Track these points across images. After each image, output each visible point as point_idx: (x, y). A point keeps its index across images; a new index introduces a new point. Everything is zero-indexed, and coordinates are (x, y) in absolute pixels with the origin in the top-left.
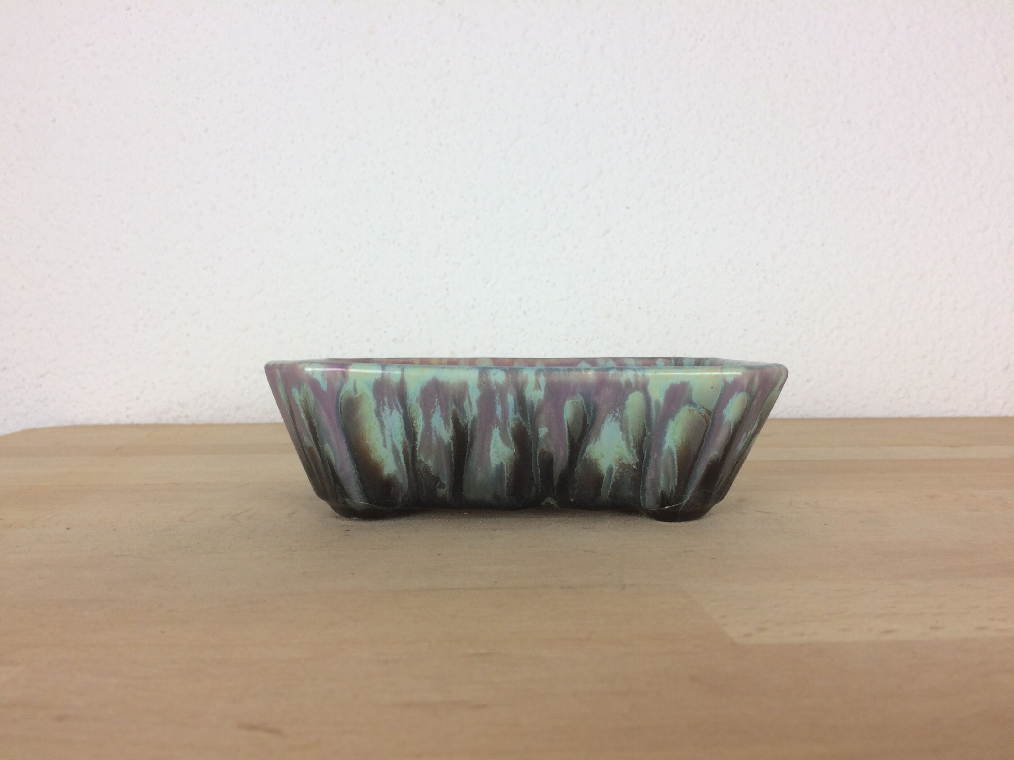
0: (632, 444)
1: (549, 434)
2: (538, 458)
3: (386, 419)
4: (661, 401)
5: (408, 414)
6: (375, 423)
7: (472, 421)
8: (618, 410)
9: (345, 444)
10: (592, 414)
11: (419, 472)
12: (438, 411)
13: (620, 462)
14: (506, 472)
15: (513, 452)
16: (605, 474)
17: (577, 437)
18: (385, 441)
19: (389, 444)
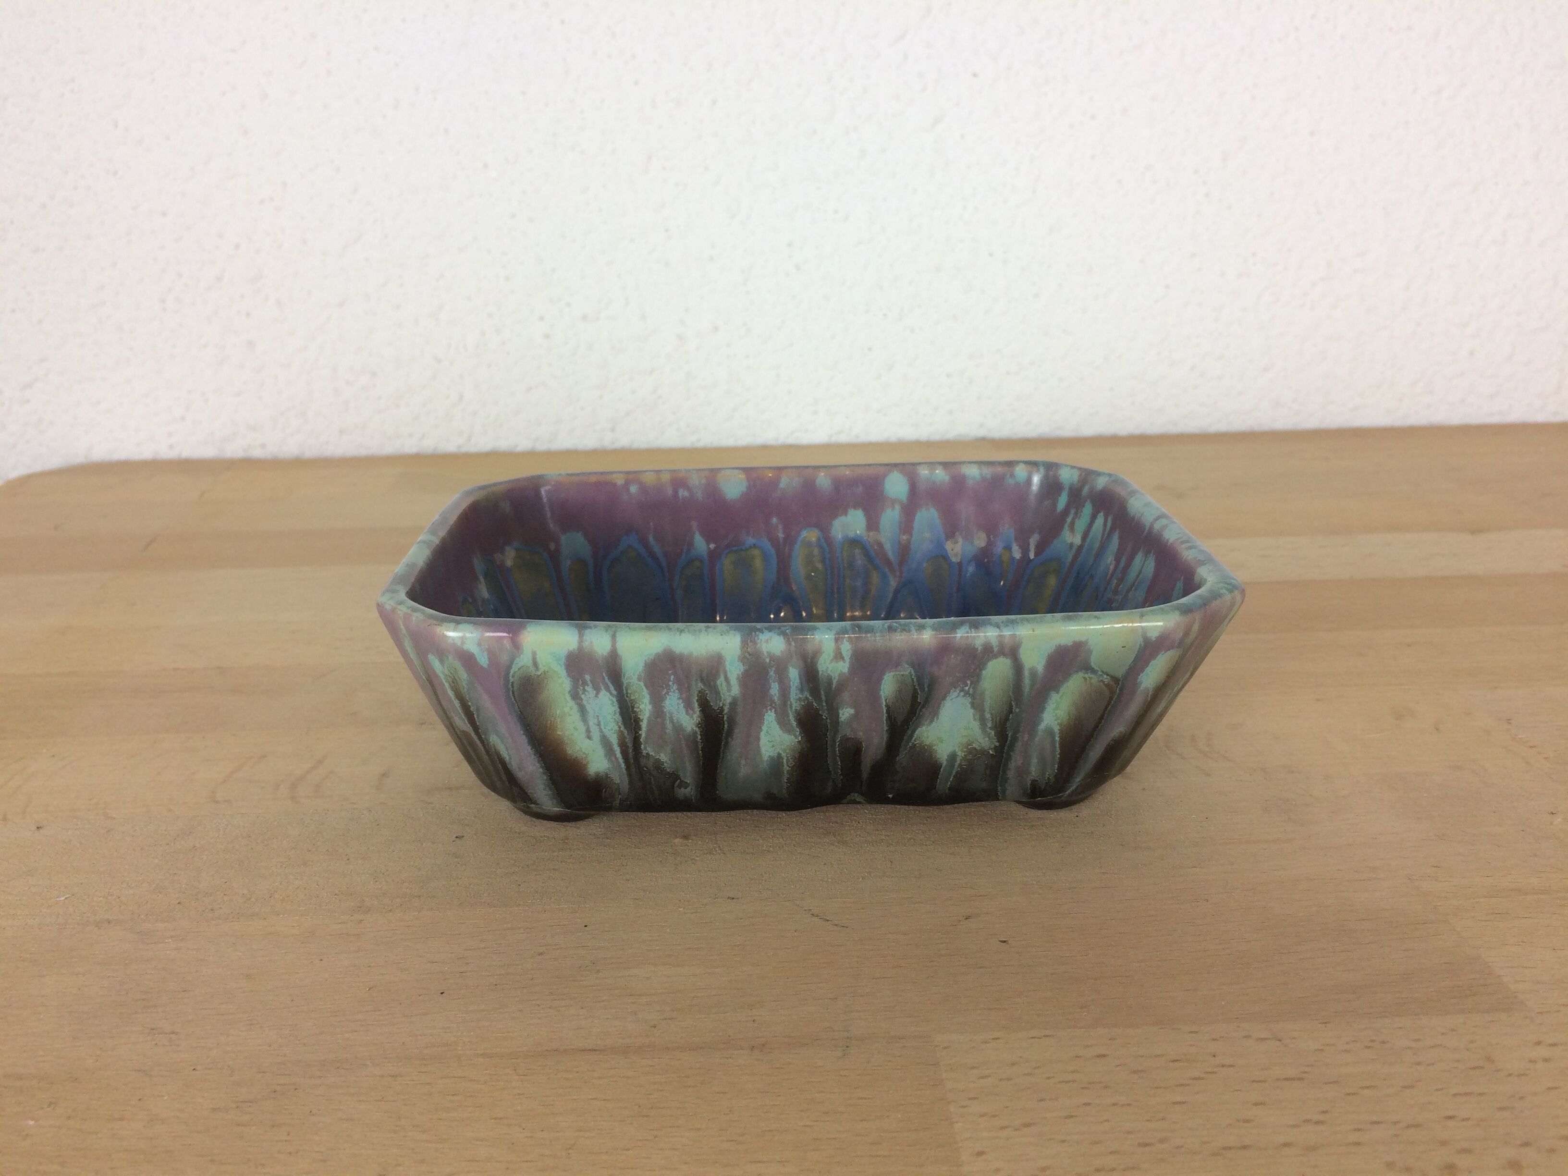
0: (989, 725)
1: (856, 717)
2: (837, 746)
3: (589, 703)
4: (1040, 668)
5: (625, 696)
6: (571, 708)
7: (730, 704)
8: (969, 682)
9: (524, 737)
10: (926, 689)
11: (645, 769)
12: (674, 692)
13: (969, 747)
14: (785, 766)
15: (797, 740)
16: (945, 763)
17: (900, 719)
18: (588, 731)
19: (596, 735)
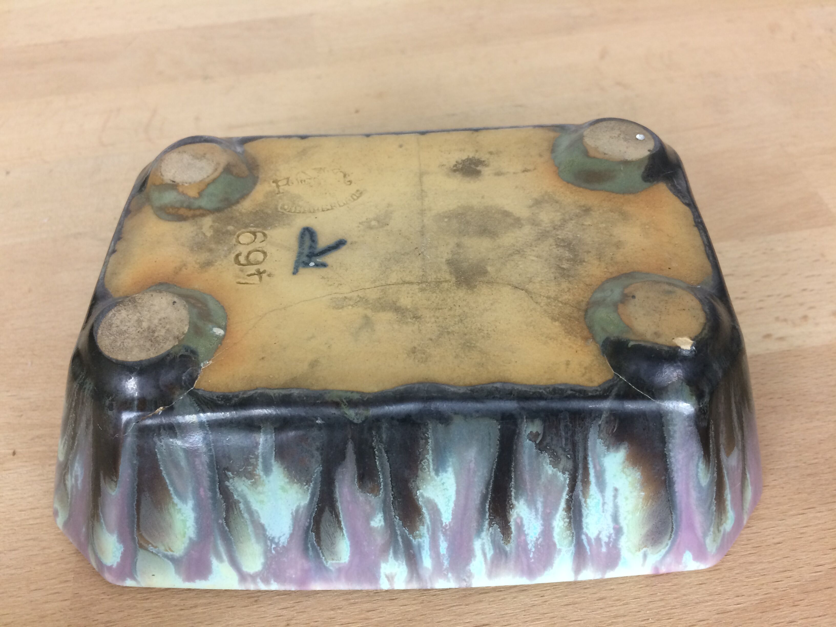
0: (242, 506)
1: (368, 518)
2: (382, 484)
3: (608, 525)
4: (215, 562)
5: (574, 533)
6: (625, 518)
7: (482, 531)
8: (273, 552)
9: (676, 490)
10: (309, 546)
11: (569, 456)
12: (531, 541)
13: (253, 480)
14: (431, 460)
15: (421, 491)
16: (273, 461)
17: (327, 515)
18: (615, 497)
19: (609, 493)
